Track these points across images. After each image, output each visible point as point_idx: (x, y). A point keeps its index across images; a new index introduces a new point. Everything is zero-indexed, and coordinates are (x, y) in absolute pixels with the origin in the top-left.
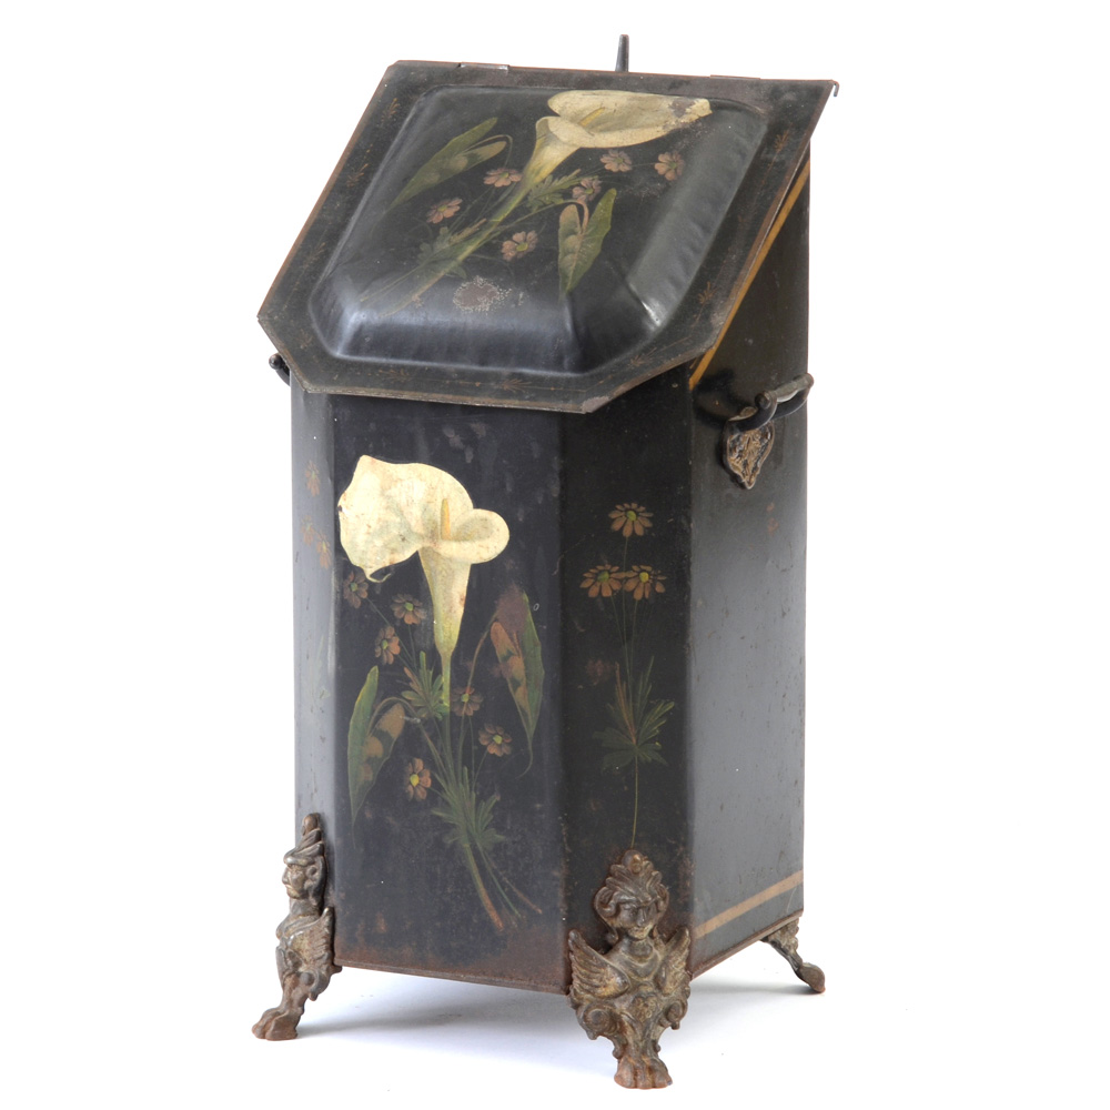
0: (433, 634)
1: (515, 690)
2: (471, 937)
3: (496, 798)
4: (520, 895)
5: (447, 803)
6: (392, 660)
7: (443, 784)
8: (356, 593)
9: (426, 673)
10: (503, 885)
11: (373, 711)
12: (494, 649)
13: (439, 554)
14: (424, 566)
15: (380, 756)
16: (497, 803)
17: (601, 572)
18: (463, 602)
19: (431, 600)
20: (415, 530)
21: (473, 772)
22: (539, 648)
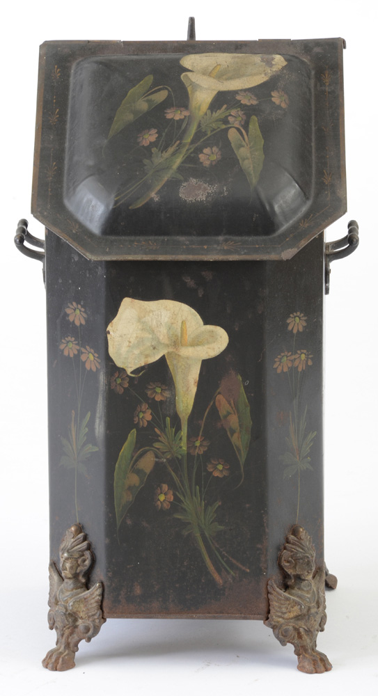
0: (175, 406)
1: (232, 435)
2: (200, 591)
3: (219, 503)
4: (234, 561)
5: (185, 510)
6: (146, 424)
7: (182, 498)
8: (120, 384)
9: (170, 430)
10: (223, 557)
11: (133, 457)
12: (218, 411)
13: (179, 355)
14: (168, 363)
15: (137, 485)
16: (219, 506)
17: (283, 356)
18: (196, 384)
19: (174, 384)
20: (163, 342)
21: (203, 489)
22: (249, 408)
